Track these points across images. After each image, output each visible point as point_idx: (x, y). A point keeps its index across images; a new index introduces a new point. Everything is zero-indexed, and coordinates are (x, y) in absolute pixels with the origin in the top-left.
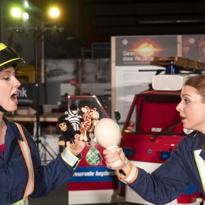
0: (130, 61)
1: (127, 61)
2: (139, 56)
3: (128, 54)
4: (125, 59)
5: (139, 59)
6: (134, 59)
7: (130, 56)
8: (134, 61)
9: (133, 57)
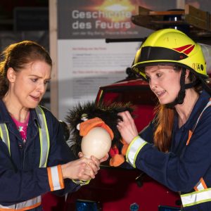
0: (85, 30)
1: (79, 30)
2: (104, 20)
3: (82, 15)
4: (77, 25)
5: (103, 25)
6: (93, 25)
7: (85, 20)
8: (93, 29)
9: (92, 21)
